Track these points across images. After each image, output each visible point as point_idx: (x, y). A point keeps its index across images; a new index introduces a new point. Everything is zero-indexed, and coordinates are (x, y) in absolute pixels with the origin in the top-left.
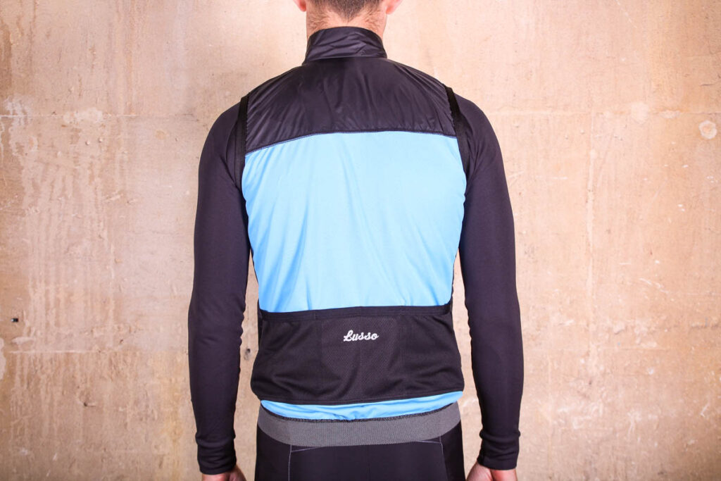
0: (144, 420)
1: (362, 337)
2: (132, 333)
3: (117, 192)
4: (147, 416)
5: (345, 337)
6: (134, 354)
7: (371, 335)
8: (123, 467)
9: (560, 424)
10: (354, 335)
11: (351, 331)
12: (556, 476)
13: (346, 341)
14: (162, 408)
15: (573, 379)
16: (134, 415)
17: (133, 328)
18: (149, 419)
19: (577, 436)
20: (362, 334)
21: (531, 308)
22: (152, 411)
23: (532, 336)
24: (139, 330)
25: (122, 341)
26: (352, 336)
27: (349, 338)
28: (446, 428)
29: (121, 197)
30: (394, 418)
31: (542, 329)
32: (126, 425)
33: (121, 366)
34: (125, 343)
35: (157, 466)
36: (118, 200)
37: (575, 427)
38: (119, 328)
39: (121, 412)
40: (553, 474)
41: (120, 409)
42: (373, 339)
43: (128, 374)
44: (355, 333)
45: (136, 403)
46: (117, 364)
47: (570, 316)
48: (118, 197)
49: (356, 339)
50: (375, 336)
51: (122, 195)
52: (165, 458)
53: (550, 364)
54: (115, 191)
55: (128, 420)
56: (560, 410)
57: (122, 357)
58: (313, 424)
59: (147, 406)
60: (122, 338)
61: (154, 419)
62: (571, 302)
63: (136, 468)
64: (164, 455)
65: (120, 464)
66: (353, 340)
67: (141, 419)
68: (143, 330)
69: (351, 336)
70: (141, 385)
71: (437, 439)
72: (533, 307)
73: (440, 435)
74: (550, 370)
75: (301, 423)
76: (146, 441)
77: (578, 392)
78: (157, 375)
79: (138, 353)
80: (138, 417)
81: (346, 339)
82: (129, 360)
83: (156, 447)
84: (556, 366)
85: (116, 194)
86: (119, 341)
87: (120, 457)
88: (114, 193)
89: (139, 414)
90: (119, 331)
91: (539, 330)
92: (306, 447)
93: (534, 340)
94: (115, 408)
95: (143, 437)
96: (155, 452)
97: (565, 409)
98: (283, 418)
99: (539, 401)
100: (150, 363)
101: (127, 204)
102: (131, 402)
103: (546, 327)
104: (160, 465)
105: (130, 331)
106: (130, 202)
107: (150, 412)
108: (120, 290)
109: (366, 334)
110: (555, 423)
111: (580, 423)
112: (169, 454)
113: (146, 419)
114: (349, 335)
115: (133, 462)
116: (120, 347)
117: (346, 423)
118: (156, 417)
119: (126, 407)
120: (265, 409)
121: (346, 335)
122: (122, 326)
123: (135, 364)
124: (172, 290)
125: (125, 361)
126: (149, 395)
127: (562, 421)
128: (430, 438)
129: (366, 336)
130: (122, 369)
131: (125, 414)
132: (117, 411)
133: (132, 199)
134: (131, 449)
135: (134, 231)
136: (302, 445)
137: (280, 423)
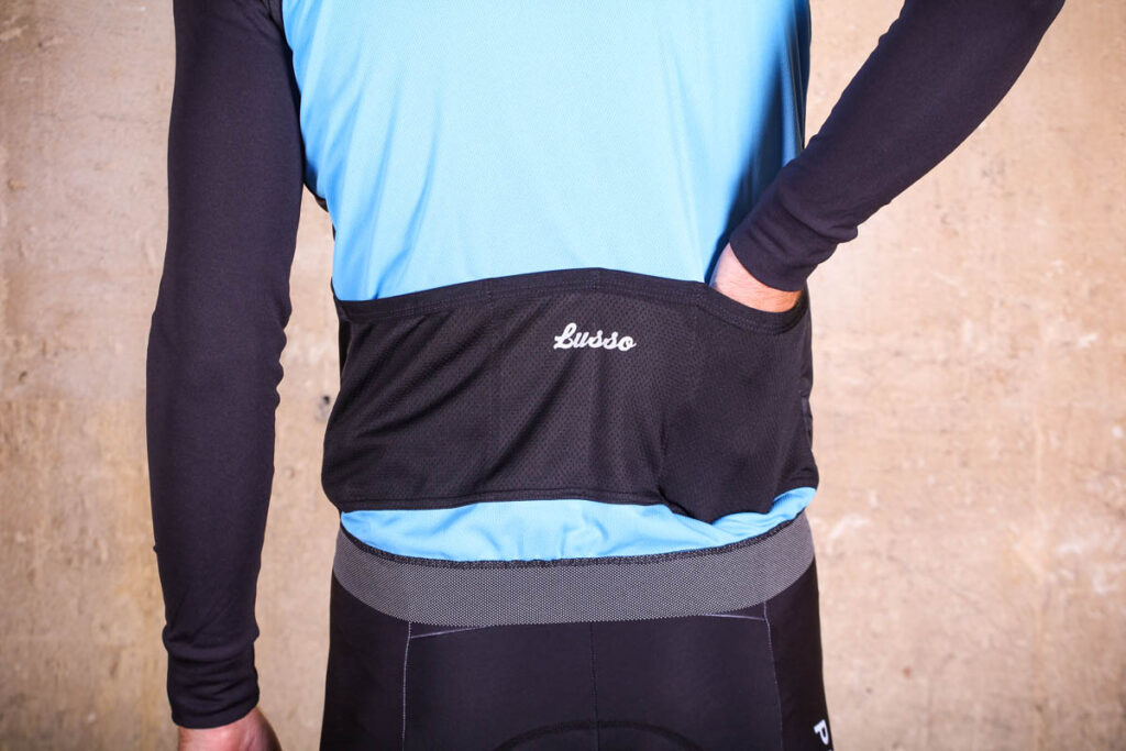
0: (75, 563)
1: (596, 341)
2: (49, 356)
3: (14, 19)
4: (83, 554)
5: (557, 338)
6: (54, 406)
7: (618, 340)
8: (25, 676)
9: (1062, 582)
10: (579, 335)
11: (573, 326)
12: (1053, 705)
13: (559, 349)
14: (119, 535)
15: (1095, 474)
16: (51, 550)
17: (51, 345)
18: (87, 561)
19: (1103, 610)
20: (600, 333)
21: (996, 305)
22: (96, 543)
23: (998, 371)
24: (67, 349)
25: (24, 374)
26: (573, 337)
27: (567, 342)
28: (778, 582)
29: (24, 33)
30: (653, 557)
31: (1022, 354)
32: (31, 575)
33: (20, 436)
34: (30, 379)
35: (105, 671)
36: (16, 38)
37: (1099, 588)
38: (17, 344)
39: (21, 544)
40: (1046, 700)
41: (20, 538)
42: (622, 349)
43: (39, 455)
44: (581, 329)
45: (58, 521)
46: (12, 429)
47: (1088, 325)
48: (18, 32)
49: (582, 345)
50: (627, 343)
51: (26, 27)
52: (125, 655)
53: (1040, 438)
54: (8, 18)
55: (37, 564)
56: (1064, 549)
57: (23, 412)
58: (461, 571)
59: (83, 531)
60: (24, 368)
61: (98, 561)
62: (1093, 292)
63: (56, 677)
64: (122, 647)
65: (18, 667)
66: (576, 346)
67: (69, 562)
68: (74, 349)
69: (569, 338)
70: (70, 480)
71: (756, 609)
72: (1002, 303)
73: (765, 599)
74: (1039, 452)
75: (433, 571)
76: (81, 612)
77: (1107, 505)
78: (108, 457)
79: (62, 405)
80: (60, 556)
81: (559, 343)
82: (41, 419)
83: (103, 628)
84: (1055, 443)
85: (12, 27)
86: (18, 375)
87: (17, 650)
88: (7, 23)
89: (64, 549)
90: (18, 350)
91: (1014, 356)
92: (446, 628)
93: (1002, 381)
94: (6, 534)
95: (73, 602)
96: (102, 639)
97: (1075, 546)
98: (392, 557)
99: (1014, 527)
100: (91, 427)
101: (37, 50)
102: (45, 522)
103: (1031, 350)
104: (114, 670)
105: (44, 351)
106: (48, 44)
107: (88, 545)
108: (21, 254)
109: (606, 335)
110: (1052, 578)
111: (1111, 579)
112: (133, 644)
113: (81, 561)
114: (566, 334)
115: (47, 663)
116: (19, 389)
117: (540, 569)
118: (105, 556)
119: (31, 531)
120: (350, 536)
121: (560, 335)
122: (24, 338)
123: (55, 431)
124: (146, 256)
125: (31, 424)
126: (88, 504)
127: (1066, 574)
128: (740, 607)
129: (607, 340)
130: (24, 442)
131: (29, 548)
132: (11, 541)
133: (51, 38)
134: (44, 631)
135: (53, 115)
136: (435, 622)
137: (384, 568)
